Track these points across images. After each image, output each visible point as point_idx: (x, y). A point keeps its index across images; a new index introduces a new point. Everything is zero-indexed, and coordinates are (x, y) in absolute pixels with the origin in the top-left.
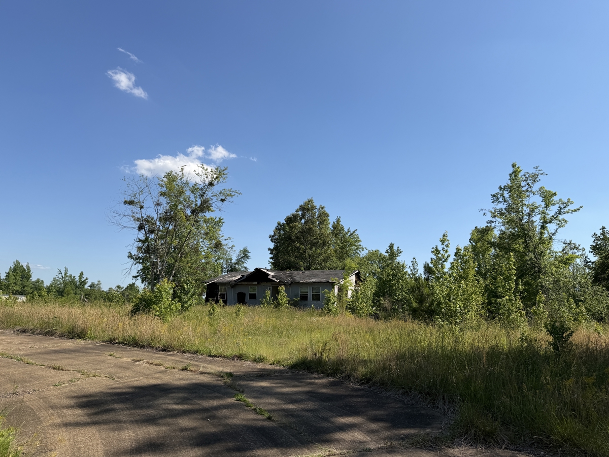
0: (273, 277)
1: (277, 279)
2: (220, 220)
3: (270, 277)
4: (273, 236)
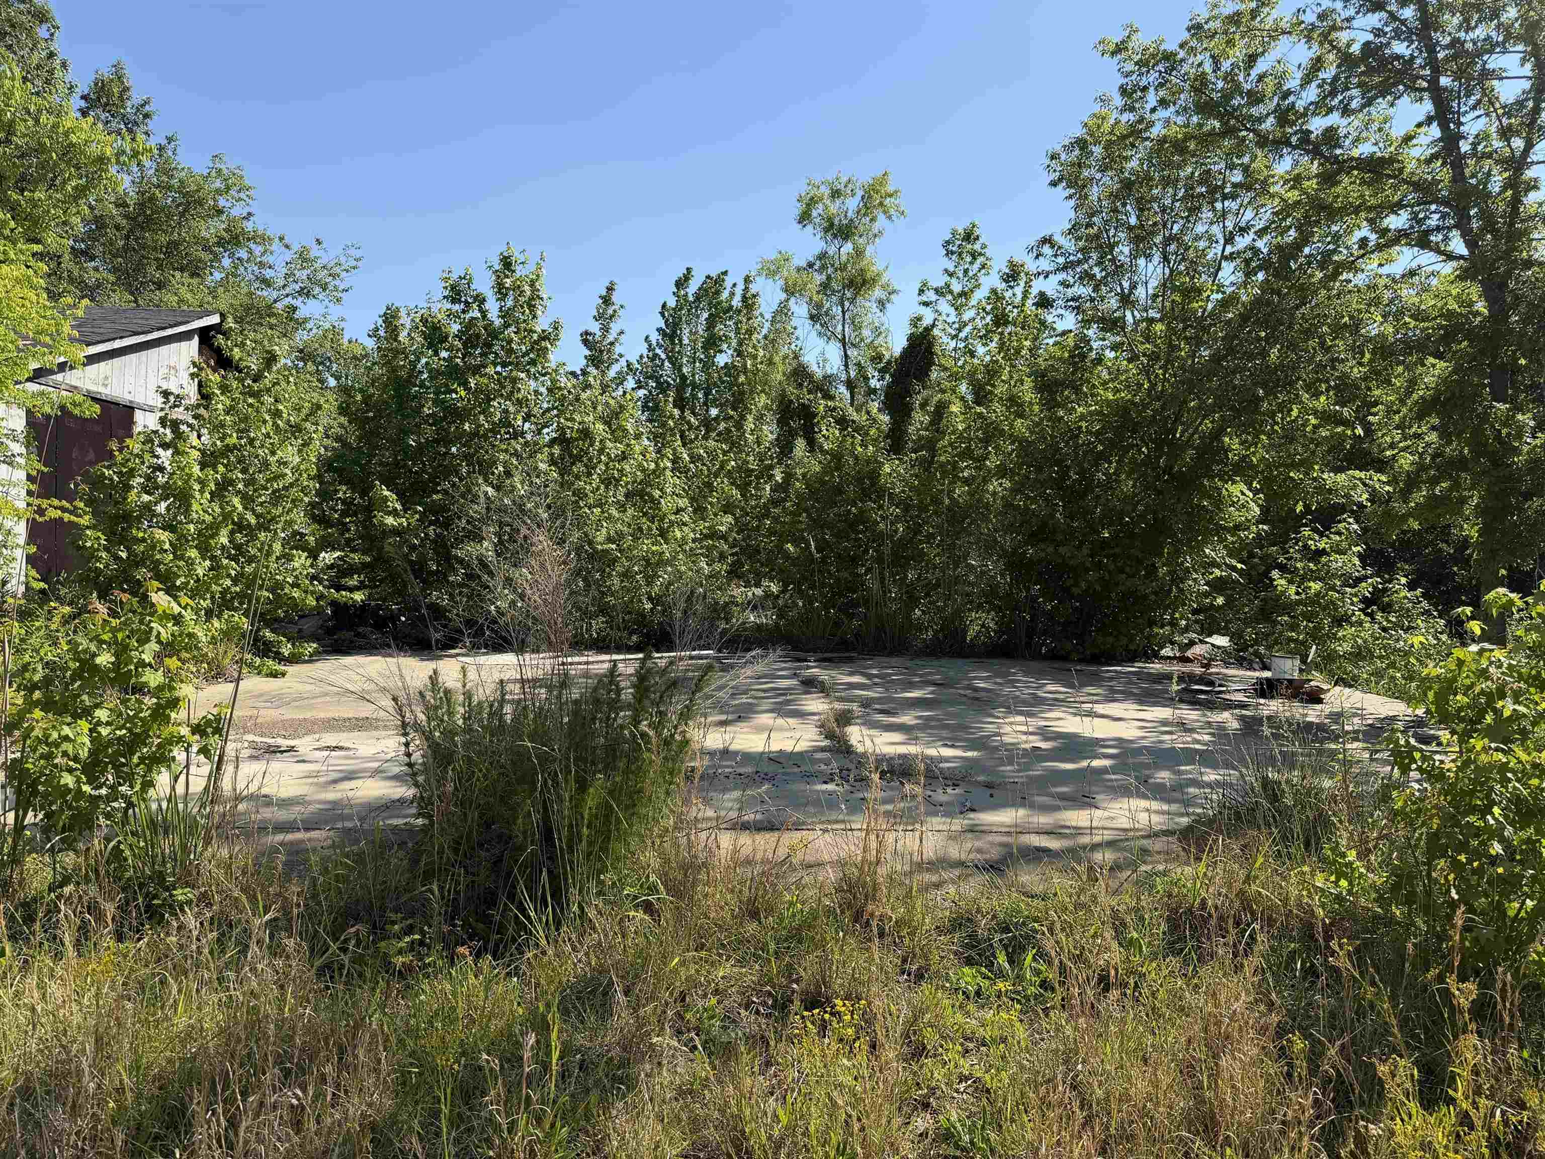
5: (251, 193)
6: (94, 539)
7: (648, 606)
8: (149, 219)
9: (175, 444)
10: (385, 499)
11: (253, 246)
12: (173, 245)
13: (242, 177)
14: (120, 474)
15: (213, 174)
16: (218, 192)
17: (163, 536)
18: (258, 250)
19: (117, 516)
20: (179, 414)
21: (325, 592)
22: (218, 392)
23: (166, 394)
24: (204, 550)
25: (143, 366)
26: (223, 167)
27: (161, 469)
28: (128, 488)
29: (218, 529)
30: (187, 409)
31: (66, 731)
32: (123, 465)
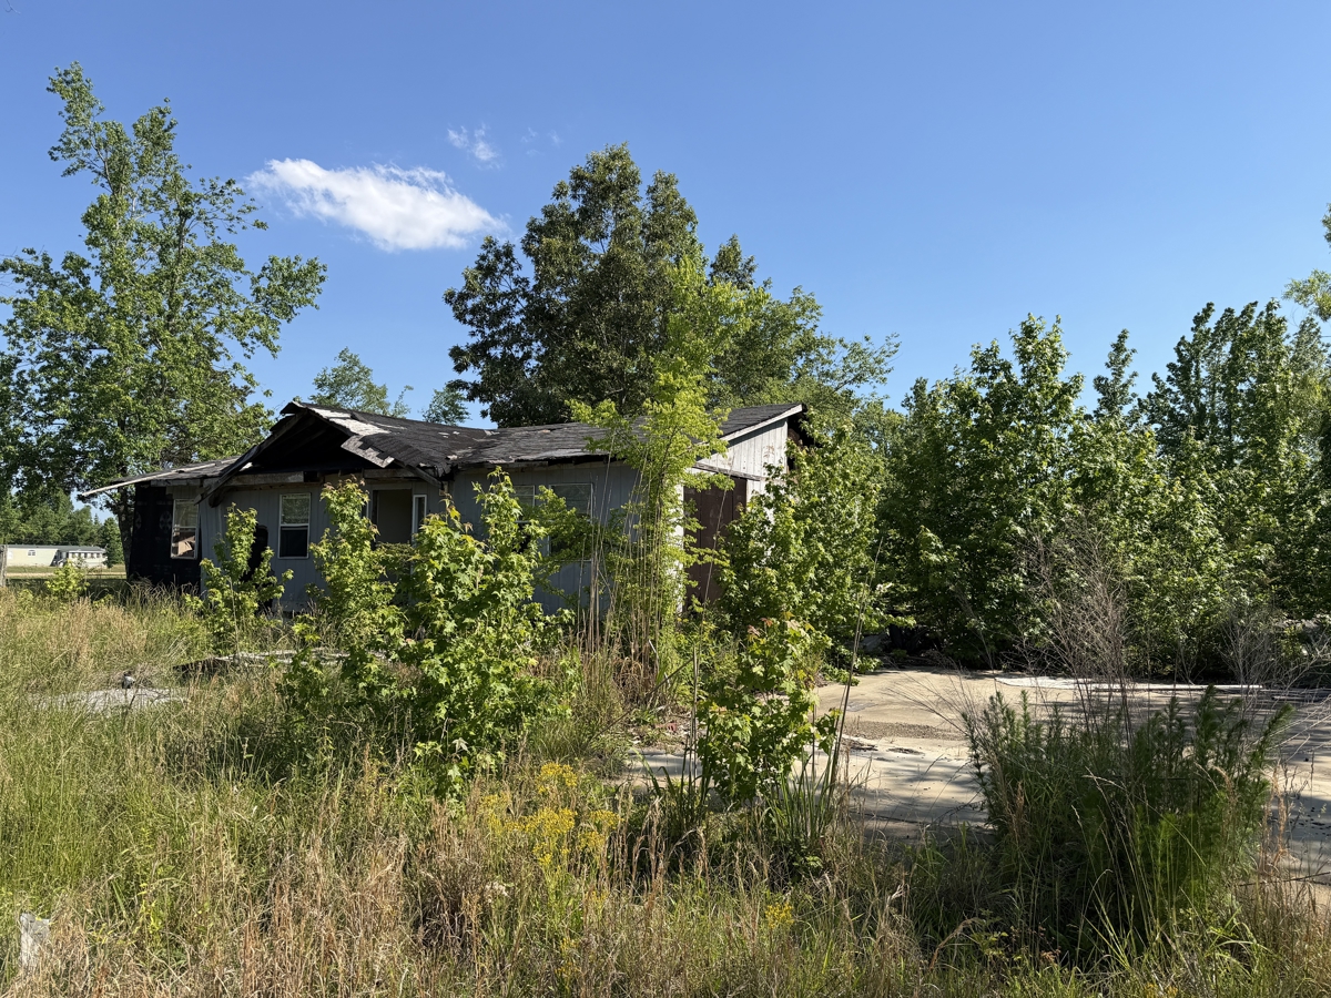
0: (367, 442)
1: (383, 456)
2: (313, 266)
3: (351, 446)
4: (463, 297)
5: (820, 310)
6: (729, 575)
7: (1183, 637)
8: (753, 342)
9: (778, 503)
10: (930, 539)
11: (821, 350)
12: (767, 358)
13: (813, 300)
14: (744, 528)
15: (794, 302)
16: (798, 314)
17: (771, 572)
18: (824, 352)
19: (742, 559)
20: (778, 482)
21: (885, 616)
22: (805, 463)
23: (769, 468)
24: (799, 582)
25: (753, 449)
26: (800, 295)
27: (768, 523)
28: (749, 538)
29: (808, 567)
30: (783, 478)
31: (737, 722)
32: (746, 522)
